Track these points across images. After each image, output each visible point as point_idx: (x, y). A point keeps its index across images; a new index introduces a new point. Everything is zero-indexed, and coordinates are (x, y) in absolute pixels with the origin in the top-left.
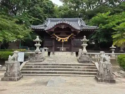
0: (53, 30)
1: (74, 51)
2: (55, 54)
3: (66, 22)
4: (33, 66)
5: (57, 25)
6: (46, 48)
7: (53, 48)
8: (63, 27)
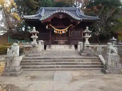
0: (50, 20)
1: (73, 44)
2: (52, 47)
3: (64, 12)
4: (32, 61)
5: (54, 14)
6: (42, 41)
7: (50, 41)
8: (61, 17)
